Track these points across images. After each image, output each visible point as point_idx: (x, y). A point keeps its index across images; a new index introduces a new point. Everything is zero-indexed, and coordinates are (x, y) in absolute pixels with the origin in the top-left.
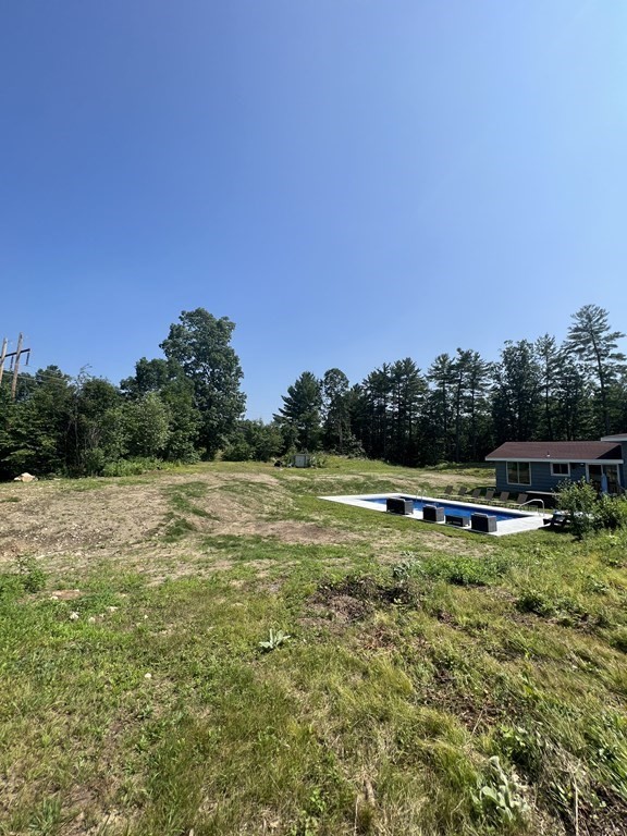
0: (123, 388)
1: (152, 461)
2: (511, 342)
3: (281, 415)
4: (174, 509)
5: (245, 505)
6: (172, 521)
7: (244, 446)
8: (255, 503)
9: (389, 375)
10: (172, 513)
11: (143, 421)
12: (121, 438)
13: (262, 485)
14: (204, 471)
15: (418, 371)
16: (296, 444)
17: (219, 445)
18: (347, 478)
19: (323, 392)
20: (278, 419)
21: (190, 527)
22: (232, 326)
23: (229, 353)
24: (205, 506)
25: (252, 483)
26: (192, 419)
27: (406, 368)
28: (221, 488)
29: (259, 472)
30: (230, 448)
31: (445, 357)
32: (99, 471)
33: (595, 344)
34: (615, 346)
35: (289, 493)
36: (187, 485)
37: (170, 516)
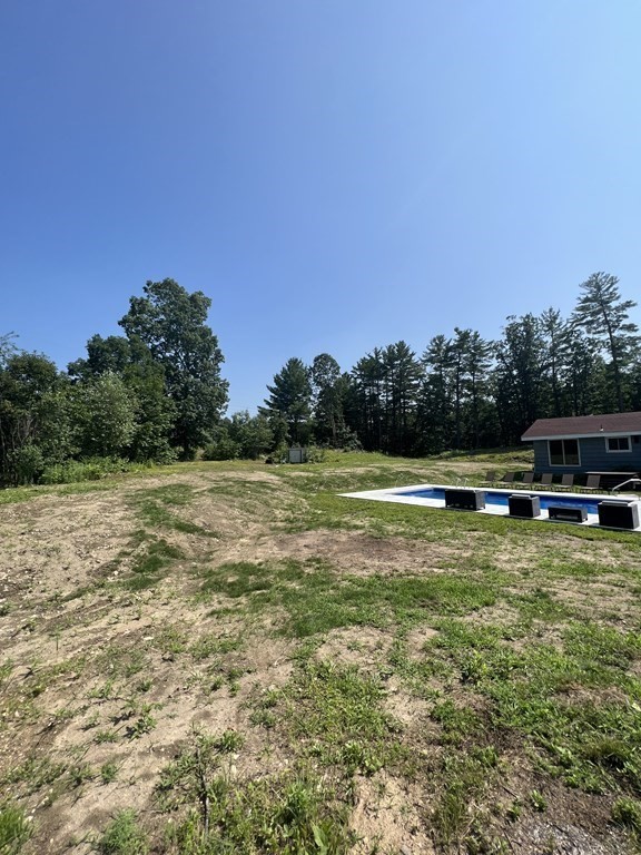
0: (71, 372)
1: (114, 462)
2: (513, 317)
3: (267, 407)
4: (146, 524)
5: (248, 511)
6: (143, 545)
7: (228, 444)
8: (261, 508)
9: (381, 361)
10: (142, 532)
11: (98, 409)
12: (66, 432)
13: (262, 484)
14: (183, 472)
15: (413, 354)
16: (286, 439)
17: (200, 441)
18: (360, 471)
19: (311, 380)
20: (263, 412)
21: (173, 553)
22: (207, 303)
23: (206, 333)
24: (194, 517)
25: (249, 482)
26: (165, 410)
27: (399, 353)
28: (211, 490)
29: (252, 470)
30: (212, 446)
31: (441, 338)
32: (37, 478)
33: (605, 315)
34: (626, 317)
35: (297, 491)
36: (164, 489)
37: (140, 536)
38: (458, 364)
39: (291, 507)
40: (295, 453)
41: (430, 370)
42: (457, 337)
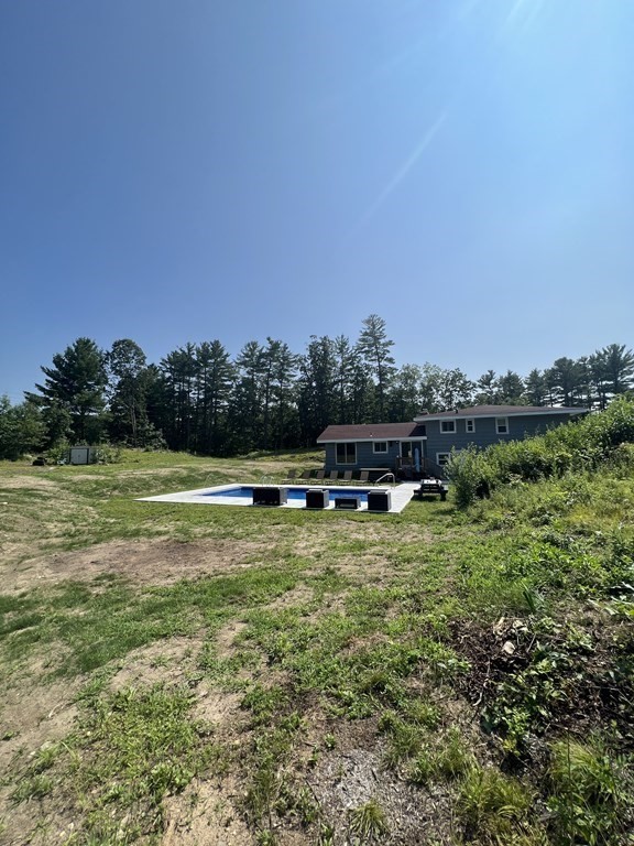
3: (40, 394)
8: (25, 523)
9: (195, 357)
15: (227, 355)
19: (108, 368)
20: (32, 399)
25: (5, 490)
31: (254, 345)
33: (377, 348)
34: (388, 352)
38: (268, 370)
39: (72, 518)
40: (79, 451)
41: (243, 372)
42: (269, 346)
